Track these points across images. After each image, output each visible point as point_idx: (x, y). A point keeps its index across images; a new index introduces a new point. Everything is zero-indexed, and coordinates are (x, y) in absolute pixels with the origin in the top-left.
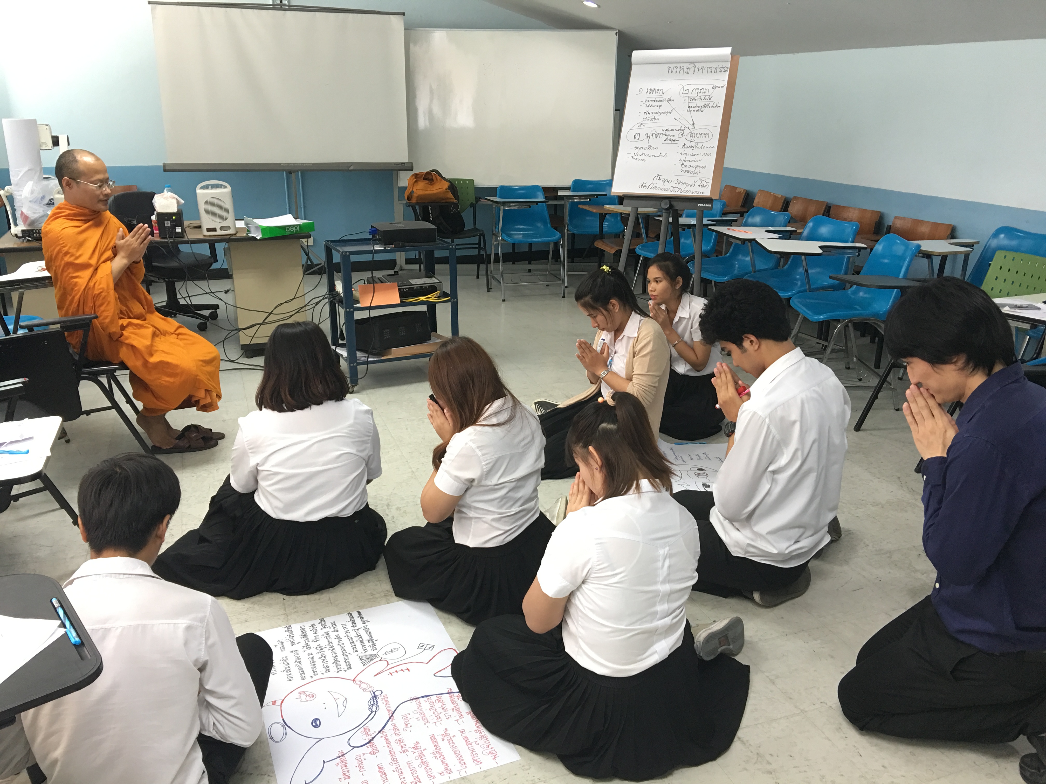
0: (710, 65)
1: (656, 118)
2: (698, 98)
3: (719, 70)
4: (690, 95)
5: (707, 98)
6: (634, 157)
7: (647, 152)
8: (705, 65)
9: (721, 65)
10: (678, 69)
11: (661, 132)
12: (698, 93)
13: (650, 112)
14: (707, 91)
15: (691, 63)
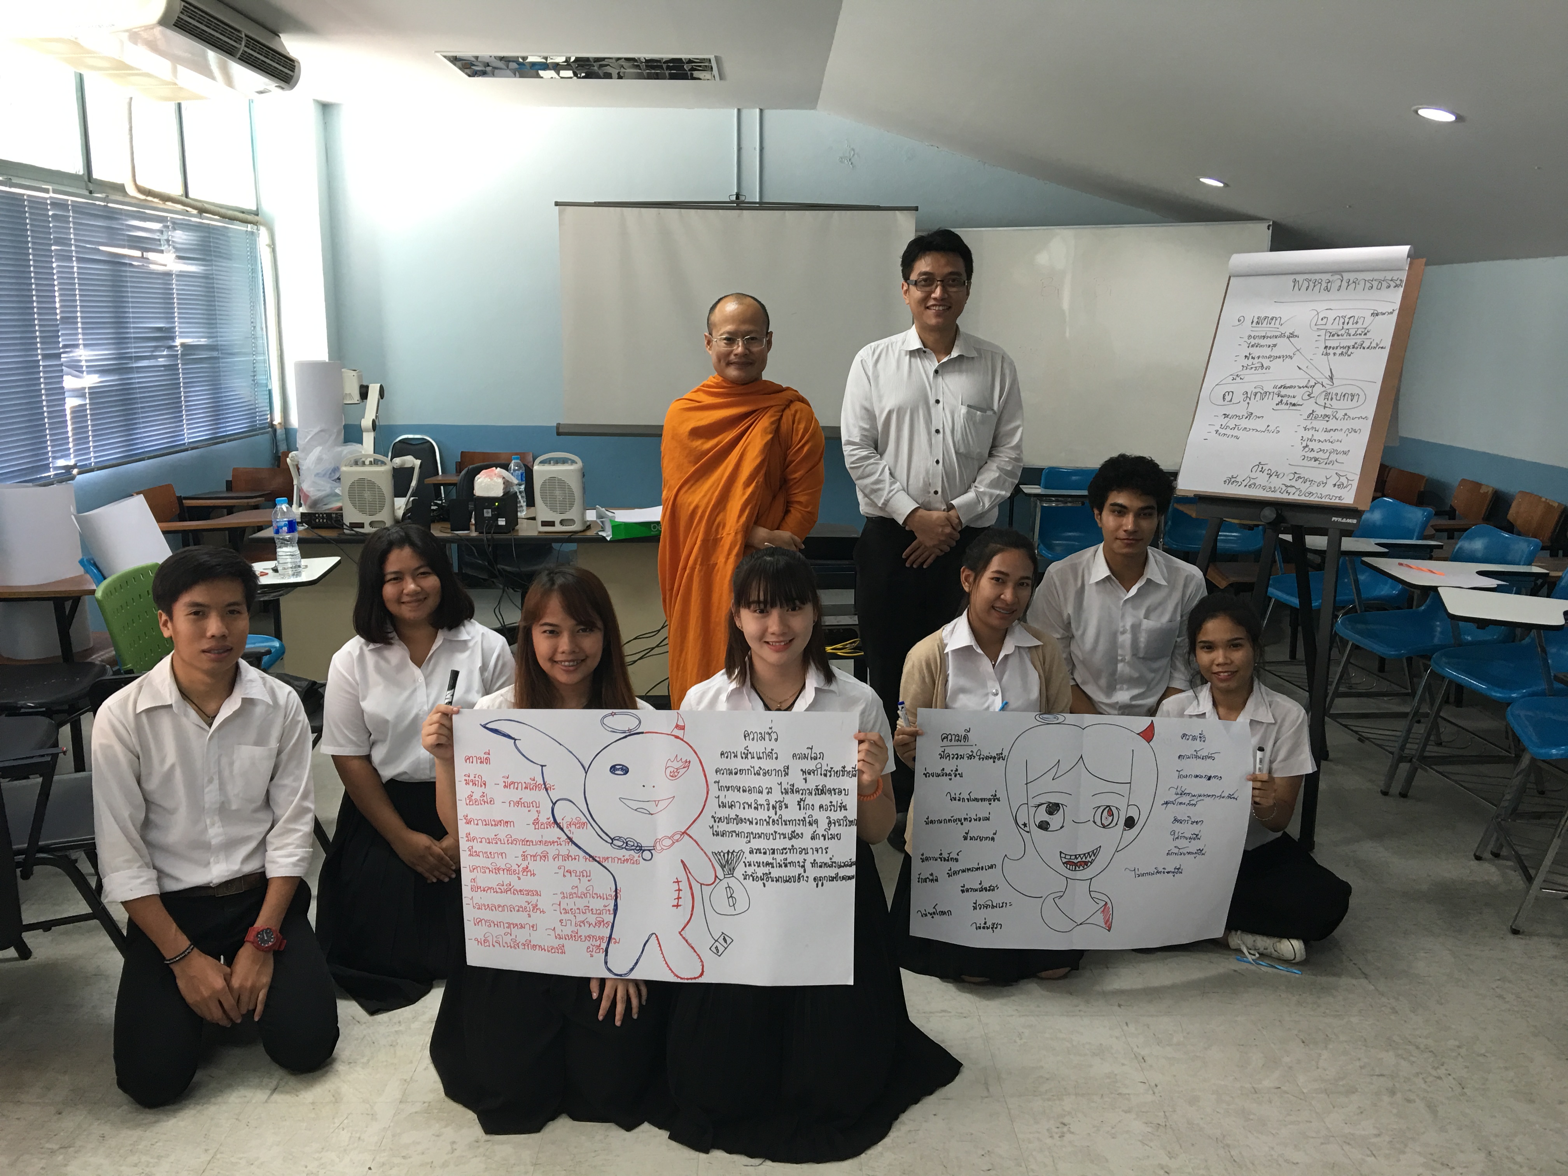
0: (1369, 276)
1: (1265, 366)
2: (1343, 332)
3: (1385, 284)
4: (1328, 327)
5: (1359, 332)
6: (1222, 431)
7: (1244, 423)
8: (1360, 276)
9: (1389, 275)
10: (1311, 283)
11: (1271, 390)
12: (1343, 323)
13: (1256, 355)
14: (1360, 321)
15: (1335, 272)
